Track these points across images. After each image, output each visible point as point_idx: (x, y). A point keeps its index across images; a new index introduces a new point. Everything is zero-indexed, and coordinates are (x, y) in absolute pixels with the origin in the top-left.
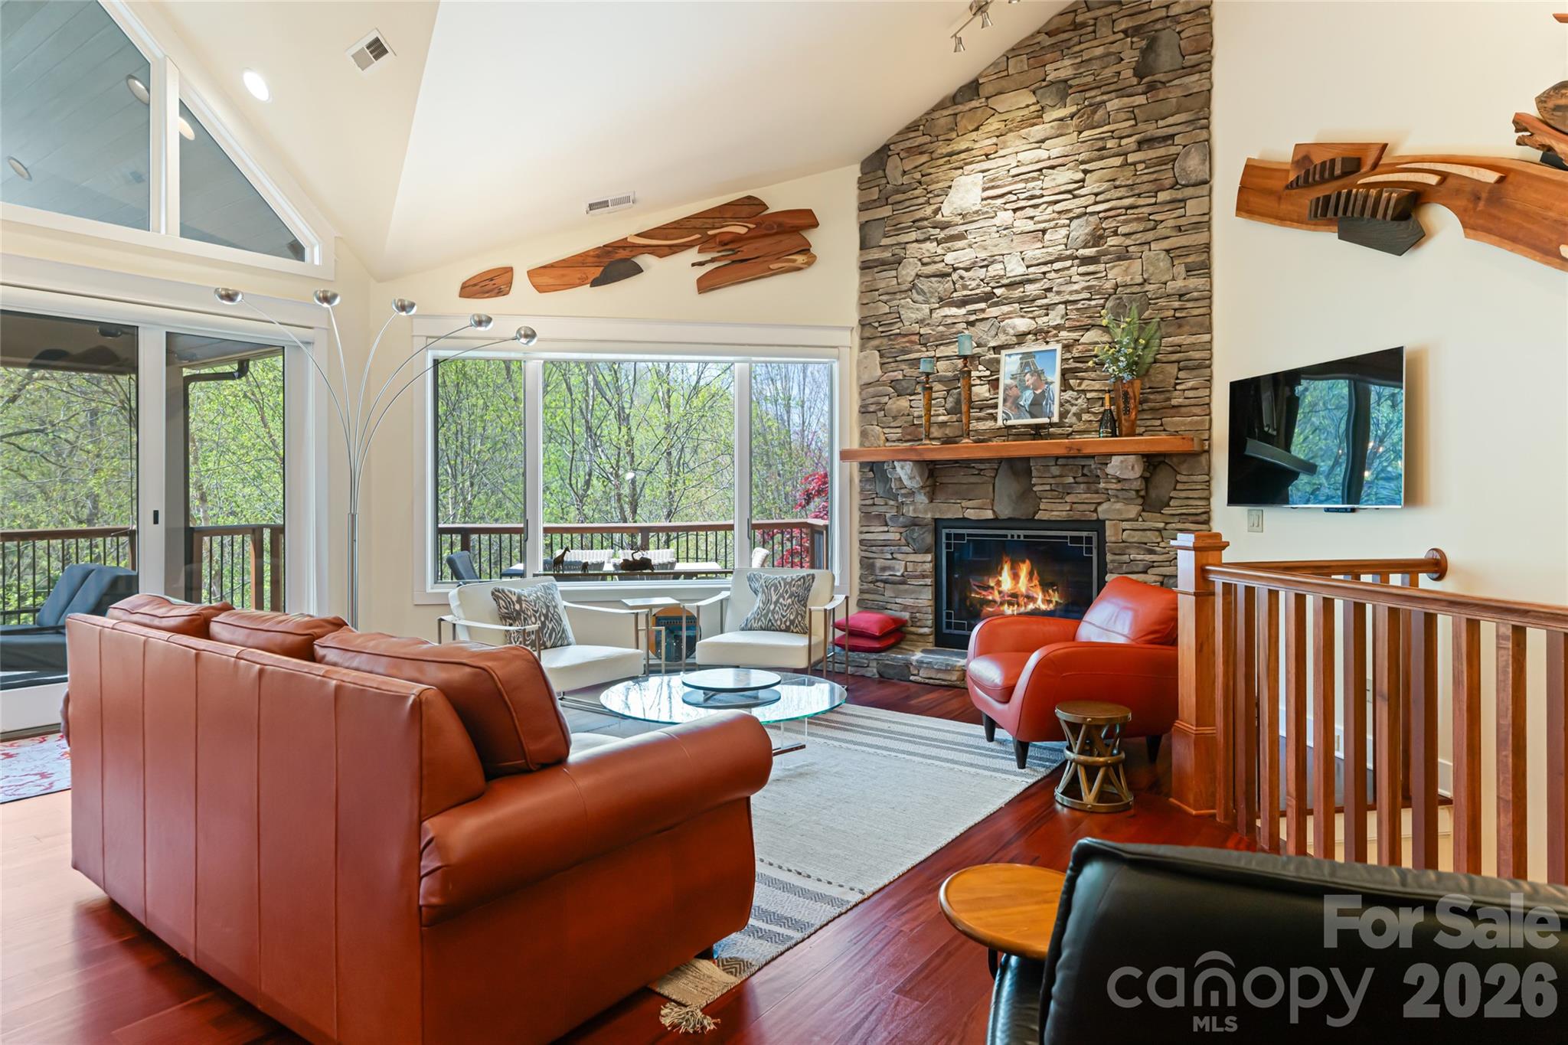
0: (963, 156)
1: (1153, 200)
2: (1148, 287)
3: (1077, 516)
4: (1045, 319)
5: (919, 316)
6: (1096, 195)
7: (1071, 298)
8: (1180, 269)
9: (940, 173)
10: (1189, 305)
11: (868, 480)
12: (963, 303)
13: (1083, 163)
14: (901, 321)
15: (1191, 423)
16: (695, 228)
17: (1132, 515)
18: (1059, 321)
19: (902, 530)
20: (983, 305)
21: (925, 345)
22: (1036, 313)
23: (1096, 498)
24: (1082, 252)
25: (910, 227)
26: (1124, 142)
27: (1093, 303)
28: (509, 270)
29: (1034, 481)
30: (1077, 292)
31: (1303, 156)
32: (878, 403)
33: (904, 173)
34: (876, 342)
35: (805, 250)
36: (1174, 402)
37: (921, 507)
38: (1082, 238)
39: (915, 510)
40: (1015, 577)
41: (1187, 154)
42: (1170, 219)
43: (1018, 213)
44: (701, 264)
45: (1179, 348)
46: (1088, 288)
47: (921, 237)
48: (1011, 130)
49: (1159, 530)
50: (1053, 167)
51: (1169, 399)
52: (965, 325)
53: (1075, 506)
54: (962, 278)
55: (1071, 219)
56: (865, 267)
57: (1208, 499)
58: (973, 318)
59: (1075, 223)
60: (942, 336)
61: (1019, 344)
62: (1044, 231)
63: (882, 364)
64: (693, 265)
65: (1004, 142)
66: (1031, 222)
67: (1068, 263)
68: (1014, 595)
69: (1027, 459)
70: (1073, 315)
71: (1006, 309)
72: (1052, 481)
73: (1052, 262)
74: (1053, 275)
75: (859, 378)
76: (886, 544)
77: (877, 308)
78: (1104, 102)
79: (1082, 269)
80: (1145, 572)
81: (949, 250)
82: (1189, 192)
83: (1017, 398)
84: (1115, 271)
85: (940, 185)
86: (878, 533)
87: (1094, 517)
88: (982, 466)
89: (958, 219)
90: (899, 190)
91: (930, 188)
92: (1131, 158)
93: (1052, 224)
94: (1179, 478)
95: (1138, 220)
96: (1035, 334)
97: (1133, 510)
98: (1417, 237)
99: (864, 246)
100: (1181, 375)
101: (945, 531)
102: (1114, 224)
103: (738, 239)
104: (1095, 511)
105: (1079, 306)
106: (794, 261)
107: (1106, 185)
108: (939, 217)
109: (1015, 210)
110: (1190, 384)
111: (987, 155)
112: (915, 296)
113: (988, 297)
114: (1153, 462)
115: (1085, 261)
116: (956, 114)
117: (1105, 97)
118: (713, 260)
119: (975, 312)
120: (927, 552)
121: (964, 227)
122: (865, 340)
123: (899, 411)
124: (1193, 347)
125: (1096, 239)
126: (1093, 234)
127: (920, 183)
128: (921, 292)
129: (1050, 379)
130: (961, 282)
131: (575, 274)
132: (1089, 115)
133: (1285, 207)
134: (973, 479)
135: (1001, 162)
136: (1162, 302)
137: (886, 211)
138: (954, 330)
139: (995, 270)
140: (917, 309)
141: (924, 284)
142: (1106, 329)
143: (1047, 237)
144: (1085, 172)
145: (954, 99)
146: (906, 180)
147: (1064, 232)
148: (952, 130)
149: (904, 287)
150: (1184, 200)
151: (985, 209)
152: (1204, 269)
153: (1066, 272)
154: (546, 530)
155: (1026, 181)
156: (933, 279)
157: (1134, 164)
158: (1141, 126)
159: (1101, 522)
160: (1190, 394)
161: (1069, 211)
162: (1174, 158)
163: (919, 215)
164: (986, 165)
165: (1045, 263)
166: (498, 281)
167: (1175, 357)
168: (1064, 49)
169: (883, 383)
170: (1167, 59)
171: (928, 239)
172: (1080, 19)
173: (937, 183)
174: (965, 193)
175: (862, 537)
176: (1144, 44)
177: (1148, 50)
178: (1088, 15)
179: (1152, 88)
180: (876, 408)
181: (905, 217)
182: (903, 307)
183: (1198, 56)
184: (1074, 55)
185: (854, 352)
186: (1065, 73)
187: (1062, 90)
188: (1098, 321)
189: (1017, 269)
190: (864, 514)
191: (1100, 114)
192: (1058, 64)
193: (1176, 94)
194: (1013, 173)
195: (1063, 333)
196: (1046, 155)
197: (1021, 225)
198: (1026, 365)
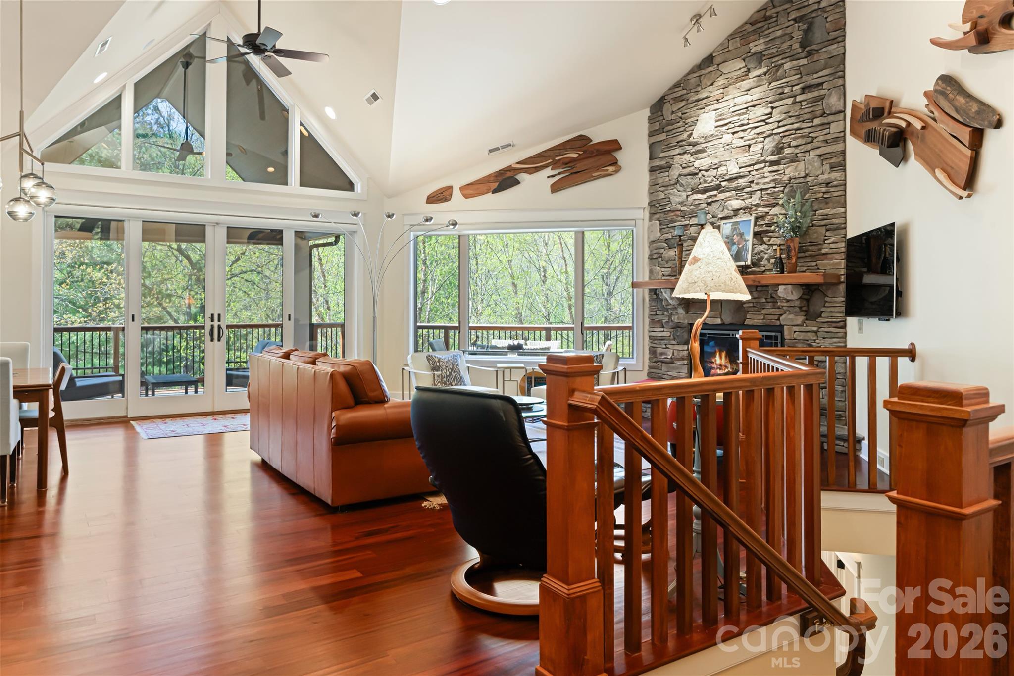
0: (704, 101)
1: (810, 124)
2: (809, 179)
3: (768, 323)
4: (750, 200)
5: (681, 199)
6: (779, 122)
7: (764, 187)
8: (827, 167)
9: (691, 113)
10: (832, 189)
11: (653, 300)
12: (704, 191)
13: (771, 102)
14: (671, 203)
15: (833, 264)
16: (549, 156)
17: (800, 323)
18: (757, 201)
19: (671, 330)
20: (715, 192)
21: (683, 217)
22: (745, 197)
23: (778, 311)
24: (768, 159)
25: (676, 146)
26: (794, 88)
27: (777, 190)
28: (451, 188)
30: (768, 183)
31: (867, 103)
32: (658, 253)
33: (673, 113)
34: (657, 216)
35: (615, 163)
36: (823, 251)
37: (681, 316)
38: (771, 149)
39: (678, 318)
41: (830, 95)
42: (820, 136)
43: (736, 135)
44: (553, 176)
45: (826, 217)
46: (774, 180)
47: (682, 152)
48: (730, 84)
49: (814, 332)
50: (754, 106)
51: (820, 249)
52: (706, 205)
53: (766, 316)
54: (703, 176)
55: (765, 138)
56: (652, 170)
57: (842, 313)
58: (710, 200)
59: (768, 139)
60: (693, 212)
61: (735, 216)
62: (749, 146)
63: (661, 229)
64: (548, 177)
65: (727, 92)
66: (742, 140)
67: (763, 165)
70: (765, 197)
71: (728, 194)
72: (753, 301)
73: (753, 165)
74: (754, 173)
75: (648, 238)
76: (662, 339)
77: (657, 196)
78: (783, 64)
79: (771, 169)
81: (697, 159)
82: (831, 118)
84: (789, 169)
85: (692, 119)
86: (660, 333)
87: (778, 323)
89: (702, 140)
90: (671, 123)
91: (687, 121)
92: (799, 98)
93: (754, 141)
94: (826, 299)
95: (802, 137)
96: (744, 210)
97: (800, 319)
98: (905, 157)
99: (652, 158)
100: (828, 234)
102: (789, 140)
103: (573, 160)
104: (778, 319)
105: (769, 191)
106: (607, 170)
107: (783, 116)
108: (691, 139)
109: (733, 133)
110: (832, 240)
111: (718, 100)
112: (679, 187)
113: (718, 187)
114: (811, 289)
115: (773, 163)
116: (700, 76)
117: (783, 61)
118: (559, 174)
119: (710, 197)
120: (685, 343)
121: (705, 145)
122: (652, 214)
123: (669, 258)
124: (834, 216)
125: (779, 149)
126: (777, 146)
127: (681, 118)
128: (682, 185)
129: (747, 238)
130: (703, 178)
131: (483, 187)
132: (774, 73)
135: (725, 104)
136: (816, 188)
137: (663, 137)
138: (699, 208)
139: (722, 170)
140: (680, 196)
141: (683, 180)
142: (783, 206)
143: (751, 149)
144: (773, 108)
145: (700, 67)
146: (673, 117)
147: (760, 146)
148: (699, 85)
149: (672, 182)
150: (829, 124)
151: (716, 134)
152: (841, 166)
153: (762, 171)
155: (739, 115)
156: (689, 177)
157: (800, 102)
158: (805, 78)
159: (782, 326)
160: (833, 246)
161: (763, 133)
162: (821, 98)
163: (680, 138)
164: (716, 106)
165: (750, 166)
166: (445, 194)
167: (823, 223)
168: (760, 33)
169: (661, 241)
170: (819, 35)
171: (686, 153)
172: (769, 14)
173: (690, 118)
174: (705, 124)
175: (650, 334)
176: (805, 27)
177: (808, 30)
178: (773, 11)
179: (810, 54)
180: (655, 256)
181: (673, 140)
182: (673, 194)
183: (835, 35)
184: (765, 37)
185: (645, 222)
186: (761, 48)
187: (759, 58)
188: (779, 201)
189: (734, 170)
190: (651, 321)
191: (780, 72)
192: (757, 42)
193: (824, 57)
194: (732, 110)
195: (760, 209)
196: (750, 99)
197: (737, 142)
198: (735, 229)
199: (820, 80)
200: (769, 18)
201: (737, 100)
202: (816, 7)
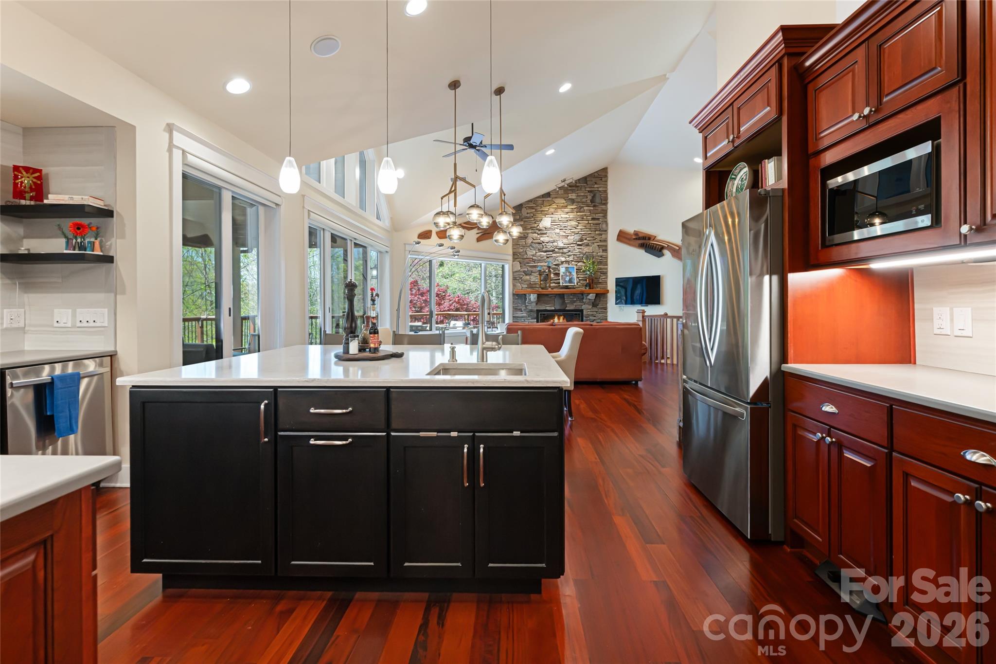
0: (546, 212)
1: (595, 233)
2: (593, 253)
3: (577, 309)
4: (568, 258)
5: (532, 254)
6: (581, 229)
7: (575, 254)
8: (601, 250)
9: (539, 215)
10: (603, 259)
11: (516, 299)
12: (546, 252)
13: (578, 221)
14: (527, 254)
15: (605, 286)
18: (572, 259)
19: (527, 313)
20: (551, 253)
21: (534, 262)
22: (566, 257)
23: (581, 304)
24: (578, 243)
25: (530, 229)
26: (588, 218)
27: (580, 256)
28: (431, 231)
29: (565, 300)
30: (576, 252)
31: (636, 233)
32: (520, 277)
33: (527, 214)
34: (518, 260)
36: (600, 281)
37: (533, 306)
38: (577, 239)
39: (531, 307)
41: (603, 223)
42: (598, 238)
43: (561, 230)
45: (601, 269)
46: (579, 252)
47: (533, 232)
48: (559, 208)
49: (596, 311)
50: (570, 220)
51: (598, 281)
52: (546, 258)
53: (576, 306)
57: (606, 304)
58: (548, 256)
59: (576, 235)
60: (540, 260)
61: (562, 264)
62: (568, 236)
63: (521, 266)
65: (557, 211)
67: (574, 245)
69: (564, 294)
70: (575, 258)
71: (558, 255)
72: (571, 300)
74: (570, 247)
75: (513, 269)
76: (522, 317)
77: (519, 250)
79: (578, 247)
80: (593, 321)
81: (542, 237)
82: (603, 232)
83: (565, 279)
84: (586, 248)
86: (519, 314)
87: (581, 308)
88: (550, 296)
89: (544, 229)
90: (526, 217)
91: (536, 219)
92: (590, 222)
93: (571, 234)
94: (600, 299)
95: (591, 237)
96: (567, 262)
97: (590, 307)
98: (663, 255)
100: (601, 275)
101: (540, 313)
102: (585, 237)
105: (577, 256)
107: (584, 227)
108: (538, 227)
110: (604, 277)
111: (552, 213)
112: (531, 248)
113: (553, 251)
114: (597, 295)
115: (579, 245)
116: (543, 201)
117: (583, 206)
118: (481, 233)
119: (549, 254)
120: (535, 319)
121: (546, 231)
122: (514, 259)
123: (527, 280)
124: (603, 269)
125: (581, 240)
126: (580, 238)
127: (532, 217)
128: (533, 247)
129: (574, 274)
130: (545, 246)
132: (580, 209)
133: (631, 242)
134: (549, 299)
135: (556, 216)
136: (597, 257)
137: (522, 223)
138: (543, 259)
139: (555, 244)
140: (532, 252)
141: (534, 245)
142: (584, 262)
143: (569, 237)
144: (579, 223)
145: (543, 196)
146: (528, 215)
147: (573, 237)
148: (542, 204)
149: (528, 245)
151: (552, 228)
152: (605, 250)
153: (574, 247)
154: (437, 315)
155: (563, 222)
156: (537, 244)
158: (593, 215)
159: (583, 310)
160: (603, 279)
161: (575, 232)
162: (599, 224)
163: (533, 226)
164: (552, 216)
165: (568, 244)
166: (428, 235)
167: (600, 271)
168: (573, 191)
169: (521, 272)
170: (598, 200)
171: (535, 233)
172: (577, 185)
173: (538, 218)
174: (546, 222)
175: (514, 315)
176: (593, 195)
177: (594, 197)
178: (579, 184)
179: (594, 206)
180: (518, 278)
181: (528, 226)
182: (528, 251)
183: (605, 201)
184: (576, 193)
185: (511, 262)
186: (574, 197)
187: (573, 201)
188: (582, 260)
189: (561, 245)
190: (515, 309)
191: (582, 209)
192: (572, 195)
193: (600, 209)
194: (560, 219)
195: (573, 263)
196: (568, 217)
197: (562, 233)
198: (567, 270)
199: (599, 217)
200: (578, 187)
201: (562, 216)
202: (597, 189)
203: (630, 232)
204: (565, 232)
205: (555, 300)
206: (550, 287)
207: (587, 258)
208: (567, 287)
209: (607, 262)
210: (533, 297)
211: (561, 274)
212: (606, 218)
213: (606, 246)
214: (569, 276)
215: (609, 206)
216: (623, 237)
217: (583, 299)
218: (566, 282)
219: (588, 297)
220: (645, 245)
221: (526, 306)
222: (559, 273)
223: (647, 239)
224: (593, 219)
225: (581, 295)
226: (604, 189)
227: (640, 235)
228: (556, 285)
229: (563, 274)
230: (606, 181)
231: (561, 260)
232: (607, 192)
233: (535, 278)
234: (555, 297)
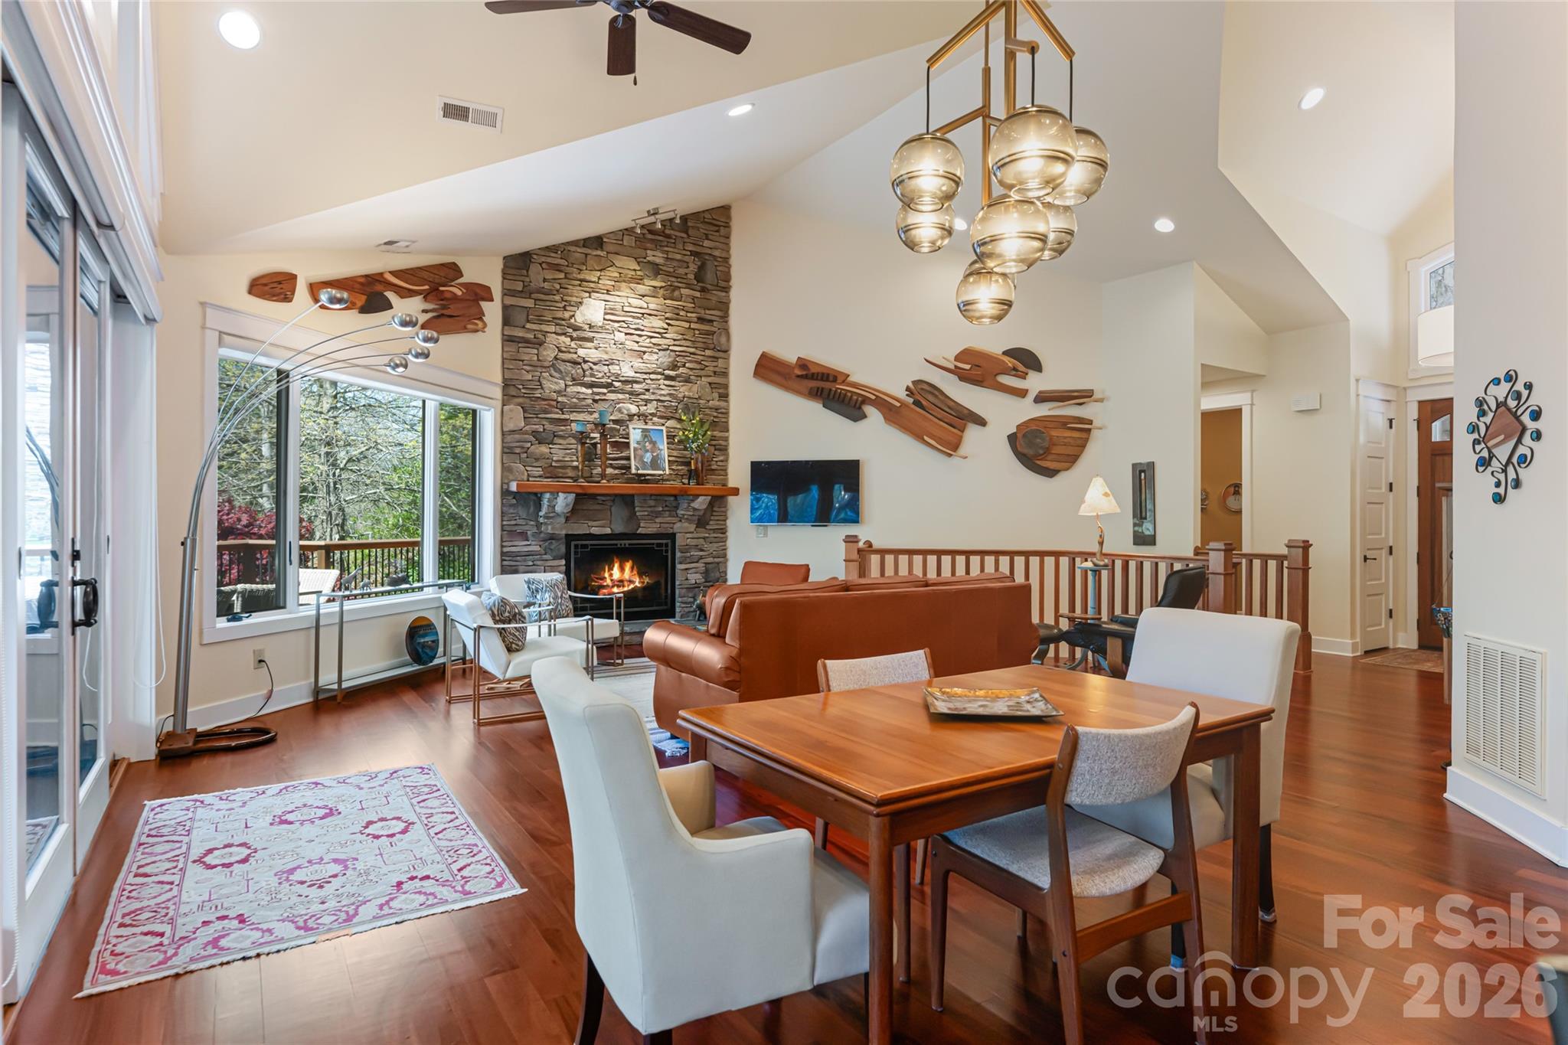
0: (592, 285)
1: (703, 353)
2: (701, 401)
3: (661, 531)
4: (645, 408)
5: (557, 388)
6: (675, 340)
7: (662, 398)
8: (716, 395)
9: (575, 291)
10: (720, 415)
11: (511, 505)
12: (591, 386)
13: (667, 319)
14: (542, 388)
15: (720, 479)
17: (692, 530)
18: (654, 411)
19: (541, 543)
20: (605, 391)
21: (561, 410)
22: (640, 403)
23: (673, 520)
24: (667, 372)
25: (549, 321)
26: (689, 315)
27: (672, 404)
28: (292, 278)
29: (637, 509)
30: (664, 395)
32: (523, 448)
33: (545, 280)
34: (520, 400)
35: (482, 317)
36: (713, 467)
37: (558, 526)
38: (666, 363)
39: (552, 529)
40: (622, 569)
41: (720, 334)
42: (711, 365)
43: (628, 336)
44: (427, 312)
45: (716, 438)
46: (670, 395)
47: (560, 331)
48: (624, 281)
49: (704, 538)
50: (649, 315)
51: (710, 465)
52: (591, 401)
53: (660, 524)
54: (591, 369)
55: (659, 350)
56: (508, 340)
57: (725, 520)
58: (597, 397)
59: (661, 353)
60: (575, 406)
61: (631, 421)
62: (644, 353)
63: (525, 418)
64: (420, 310)
65: (620, 287)
66: (637, 345)
67: (659, 377)
68: (621, 581)
69: (633, 496)
70: (661, 409)
71: (621, 396)
72: (649, 509)
73: (650, 373)
74: (649, 381)
75: (503, 425)
76: (529, 554)
77: (519, 374)
78: (680, 288)
79: (666, 382)
80: (697, 562)
81: (581, 347)
82: (720, 354)
83: (642, 457)
84: (684, 388)
85: (574, 299)
86: (521, 546)
87: (671, 531)
88: (604, 498)
89: (586, 327)
90: (540, 291)
91: (565, 298)
92: (693, 326)
93: (650, 350)
94: (715, 509)
95: (696, 362)
96: (639, 416)
97: (692, 527)
98: (863, 417)
99: (505, 323)
100: (716, 453)
101: (573, 543)
102: (684, 361)
103: (455, 297)
104: (673, 527)
105: (665, 404)
106: (476, 324)
107: (680, 337)
108: (572, 321)
109: (626, 334)
110: (720, 458)
111: (608, 291)
112: (553, 372)
113: (608, 386)
114: (711, 499)
115: (668, 378)
116: (586, 255)
117: (680, 285)
118: (433, 310)
119: (598, 394)
120: (561, 558)
121: (592, 335)
122: (507, 397)
123: (542, 455)
124: (721, 438)
125: (674, 366)
126: (672, 362)
127: (558, 291)
128: (558, 371)
129: (661, 447)
130: (590, 371)
132: (671, 292)
133: (790, 384)
134: (601, 507)
135: (618, 299)
136: (708, 411)
137: (529, 303)
138: (584, 403)
139: (614, 369)
140: (555, 382)
141: (562, 367)
142: (680, 420)
143: (646, 356)
144: (669, 324)
145: (585, 243)
146: (546, 285)
147: (655, 357)
148: (583, 263)
149: (544, 364)
150: (717, 358)
151: (607, 327)
152: (724, 397)
153: (657, 382)
155: (634, 317)
156: (568, 364)
157: (694, 329)
158: (699, 310)
159: (674, 535)
160: (719, 463)
161: (660, 345)
162: (712, 333)
163: (559, 314)
164: (607, 297)
165: (646, 373)
166: (283, 285)
167: (715, 443)
168: (657, 245)
169: (526, 433)
170: (710, 276)
171: (564, 334)
172: (667, 232)
173: (571, 296)
174: (591, 311)
175: (505, 550)
176: (699, 263)
177: (702, 267)
178: (672, 232)
179: (703, 290)
180: (518, 450)
181: (546, 313)
182: (544, 378)
183: (724, 284)
184: (664, 252)
185: (499, 404)
186: (658, 260)
187: (656, 270)
188: (677, 416)
189: (627, 372)
190: (507, 532)
191: (676, 293)
192: (655, 253)
193: (714, 298)
194: (626, 309)
195: (655, 419)
196: (645, 306)
197: (630, 345)
198: (646, 436)
199: (713, 318)
200: (668, 237)
201: (630, 300)
202: (709, 251)
203: (790, 361)
204: (638, 342)
205: (613, 508)
206: (603, 476)
207: (687, 409)
208: (641, 479)
209: (727, 422)
210: (563, 502)
211: (633, 445)
212: (727, 322)
213: (726, 386)
214: (652, 452)
215: (734, 294)
216: (768, 369)
217: (677, 508)
218: (644, 466)
219: (692, 505)
220: (826, 393)
221: (539, 525)
222: (628, 443)
223: (831, 378)
224: (701, 320)
225: (672, 499)
226: (723, 255)
227: (814, 370)
228: (616, 472)
229: (636, 445)
230: (728, 237)
231: (628, 410)
232: (727, 262)
233: (562, 452)
234: (613, 501)
